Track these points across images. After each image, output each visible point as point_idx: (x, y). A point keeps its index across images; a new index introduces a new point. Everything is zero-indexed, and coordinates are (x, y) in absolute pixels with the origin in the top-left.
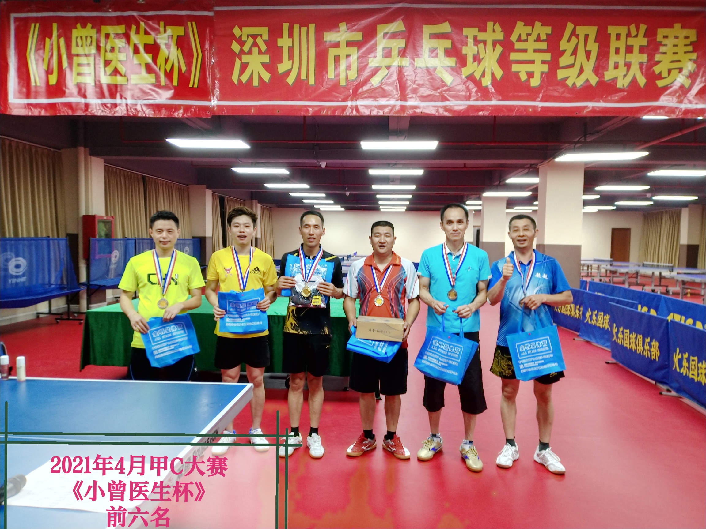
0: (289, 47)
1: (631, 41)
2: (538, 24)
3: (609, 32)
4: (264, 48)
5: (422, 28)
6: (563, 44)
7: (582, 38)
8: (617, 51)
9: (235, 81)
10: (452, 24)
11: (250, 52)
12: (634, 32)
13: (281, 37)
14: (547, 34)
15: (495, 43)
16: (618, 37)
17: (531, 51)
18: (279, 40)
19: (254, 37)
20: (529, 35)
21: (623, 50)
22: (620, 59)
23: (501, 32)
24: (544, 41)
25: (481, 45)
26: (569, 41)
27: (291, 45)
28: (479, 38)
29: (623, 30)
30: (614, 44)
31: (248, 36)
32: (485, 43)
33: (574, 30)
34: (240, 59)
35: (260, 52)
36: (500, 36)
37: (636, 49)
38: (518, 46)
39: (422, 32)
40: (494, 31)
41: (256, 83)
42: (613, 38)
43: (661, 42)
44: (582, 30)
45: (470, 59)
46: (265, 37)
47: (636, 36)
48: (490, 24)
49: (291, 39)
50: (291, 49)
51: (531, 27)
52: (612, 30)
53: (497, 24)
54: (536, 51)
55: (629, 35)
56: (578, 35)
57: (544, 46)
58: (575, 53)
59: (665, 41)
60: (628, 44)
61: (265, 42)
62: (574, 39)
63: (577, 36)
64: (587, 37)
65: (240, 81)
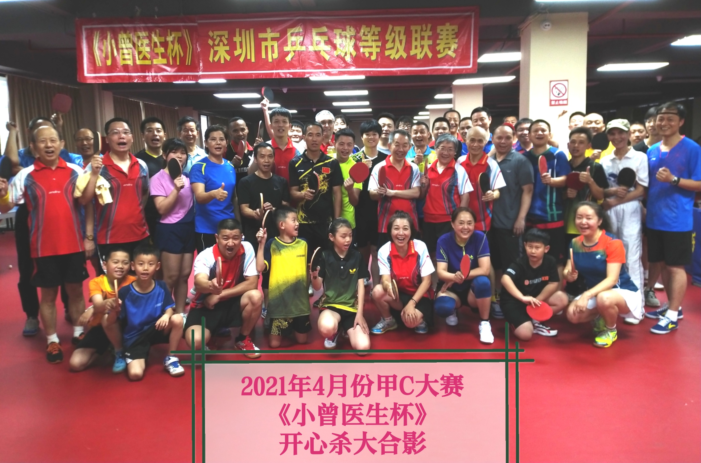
0: (240, 41)
2: (373, 26)
3: (411, 29)
4: (226, 42)
5: (312, 30)
6: (387, 36)
7: (397, 33)
9: (211, 61)
10: (328, 27)
11: (218, 45)
13: (235, 36)
14: (378, 32)
15: (351, 37)
17: (370, 41)
18: (234, 38)
19: (221, 36)
20: (369, 32)
22: (418, 44)
23: (354, 31)
24: (377, 35)
26: (390, 34)
27: (241, 40)
28: (342, 35)
30: (414, 35)
31: (217, 36)
32: (346, 37)
33: (393, 29)
34: (213, 49)
35: (224, 45)
36: (354, 33)
38: (363, 38)
39: (312, 32)
40: (350, 31)
41: (222, 61)
42: (414, 32)
44: (397, 29)
45: (338, 46)
46: (227, 37)
48: (348, 27)
49: (241, 38)
50: (241, 43)
51: (370, 28)
52: (413, 28)
53: (352, 27)
54: (373, 41)
56: (395, 31)
57: (377, 38)
58: (394, 41)
61: (226, 39)
62: (393, 34)
64: (399, 32)
65: (213, 60)
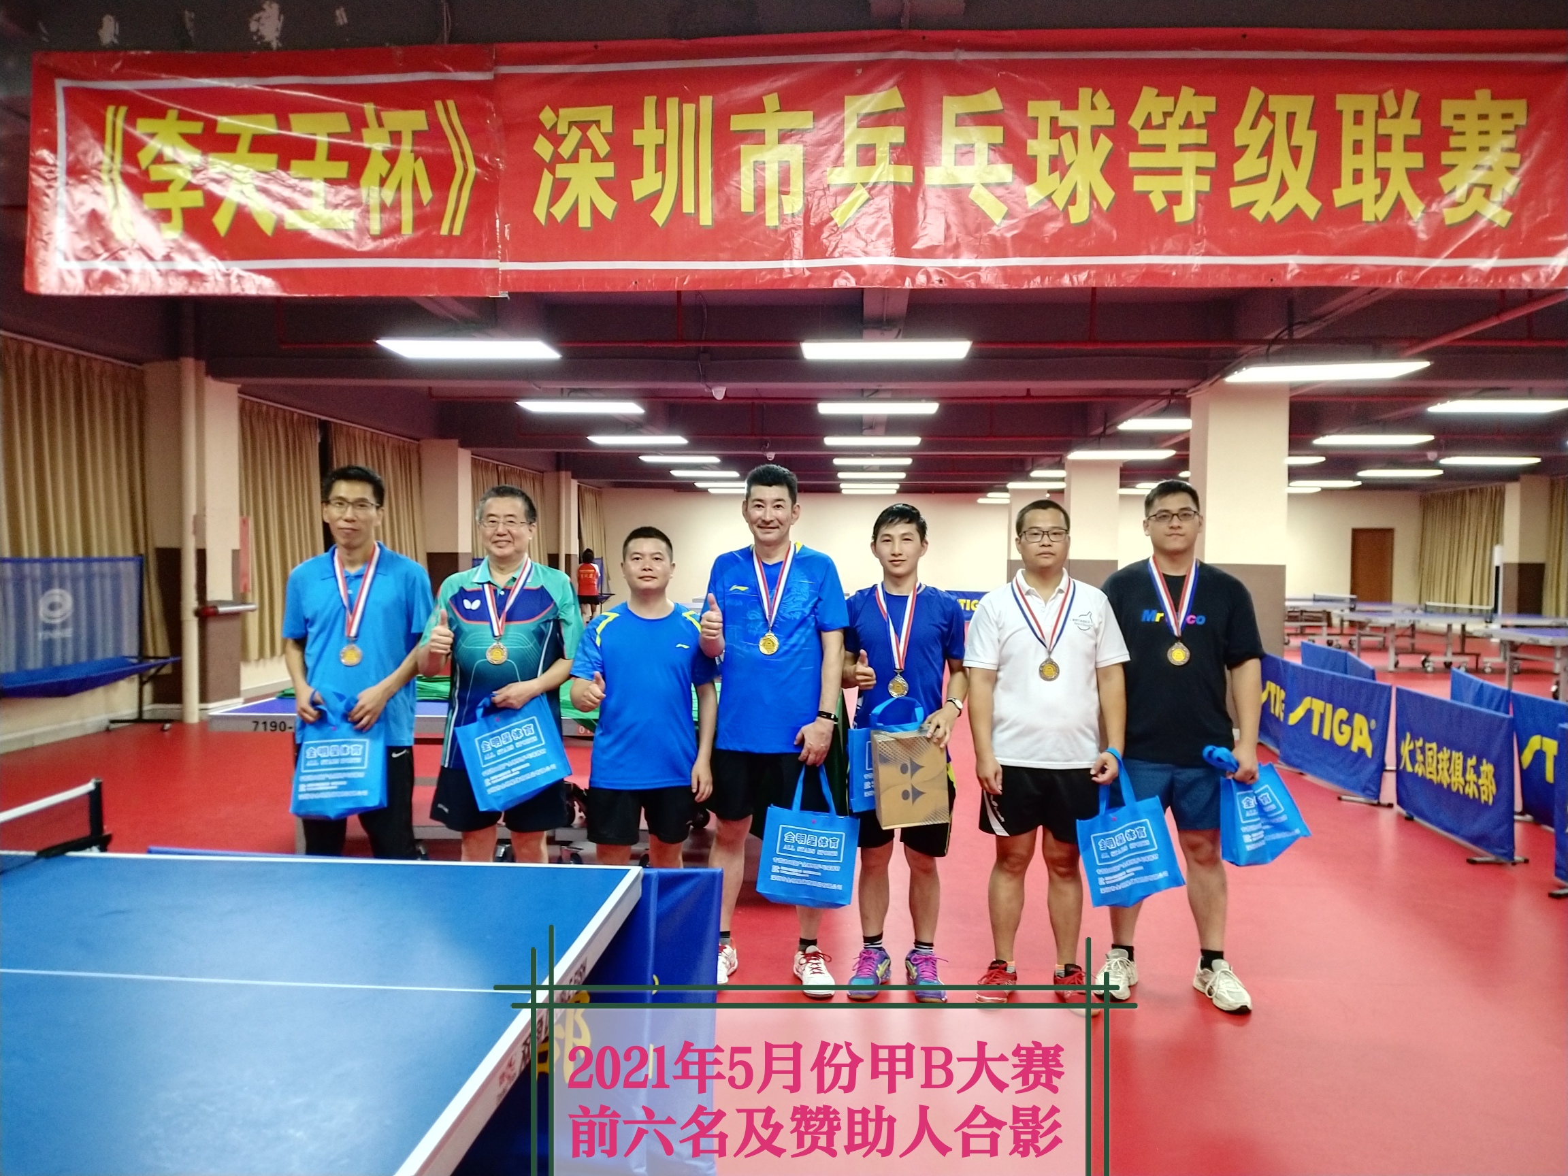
0: (657, 146)
1: (1385, 127)
2: (1187, 92)
3: (1338, 107)
4: (603, 148)
5: (941, 101)
6: (1241, 135)
7: (1281, 121)
8: (1358, 147)
9: (542, 218)
10: (1003, 93)
11: (574, 158)
12: (1391, 107)
13: (641, 126)
14: (1206, 113)
15: (1096, 132)
16: (1358, 118)
17: (1172, 148)
18: (636, 133)
19: (584, 126)
20: (1167, 115)
21: (1369, 145)
22: (1366, 161)
23: (1109, 108)
24: (1199, 126)
25: (1066, 139)
26: (1254, 126)
27: (661, 142)
28: (1061, 123)
29: (1368, 104)
30: (1349, 133)
31: (571, 124)
32: (1074, 131)
33: (1265, 103)
34: (553, 172)
35: (596, 158)
36: (1107, 117)
37: (1398, 144)
38: (1145, 137)
39: (940, 111)
40: (1094, 107)
41: (585, 221)
42: (1347, 119)
43: (1451, 128)
44: (1281, 104)
45: (1043, 166)
46: (607, 127)
47: (1396, 116)
48: (1085, 94)
49: (661, 130)
50: (661, 151)
51: (1171, 99)
52: (1346, 103)
53: (1100, 93)
54: (1183, 148)
55: (1381, 113)
56: (1274, 114)
57: (1201, 136)
58: (1267, 150)
59: (1458, 126)
60: (1381, 132)
61: (605, 135)
62: (1264, 122)
63: (1272, 117)
64: (1291, 117)
65: (550, 216)
